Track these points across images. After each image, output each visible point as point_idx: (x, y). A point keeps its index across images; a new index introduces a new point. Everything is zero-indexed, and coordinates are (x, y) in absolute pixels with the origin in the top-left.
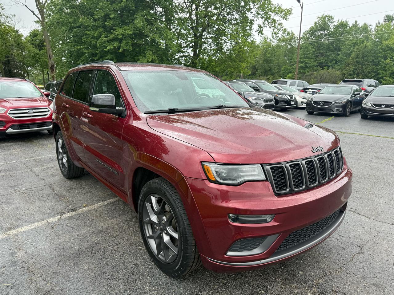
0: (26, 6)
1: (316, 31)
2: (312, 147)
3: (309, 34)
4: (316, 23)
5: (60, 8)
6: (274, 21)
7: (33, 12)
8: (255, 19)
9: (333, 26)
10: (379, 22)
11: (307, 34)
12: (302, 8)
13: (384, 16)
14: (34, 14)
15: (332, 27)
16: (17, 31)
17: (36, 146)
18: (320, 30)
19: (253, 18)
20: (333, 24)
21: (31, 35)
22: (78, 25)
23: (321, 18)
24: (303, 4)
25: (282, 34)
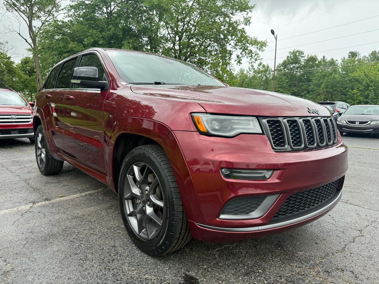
0: (19, 34)
1: (288, 64)
2: (308, 108)
3: (283, 66)
4: (288, 57)
5: (51, 35)
6: (251, 52)
7: (26, 40)
8: (234, 50)
9: (304, 60)
10: (344, 58)
11: (281, 67)
12: (276, 39)
13: (348, 52)
14: (27, 41)
15: (302, 61)
16: (9, 58)
17: (16, 151)
18: (292, 63)
19: (231, 49)
20: (304, 58)
21: (22, 62)
22: (68, 50)
23: (292, 53)
24: (277, 36)
25: (258, 67)
